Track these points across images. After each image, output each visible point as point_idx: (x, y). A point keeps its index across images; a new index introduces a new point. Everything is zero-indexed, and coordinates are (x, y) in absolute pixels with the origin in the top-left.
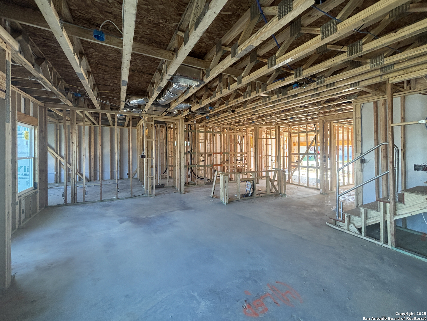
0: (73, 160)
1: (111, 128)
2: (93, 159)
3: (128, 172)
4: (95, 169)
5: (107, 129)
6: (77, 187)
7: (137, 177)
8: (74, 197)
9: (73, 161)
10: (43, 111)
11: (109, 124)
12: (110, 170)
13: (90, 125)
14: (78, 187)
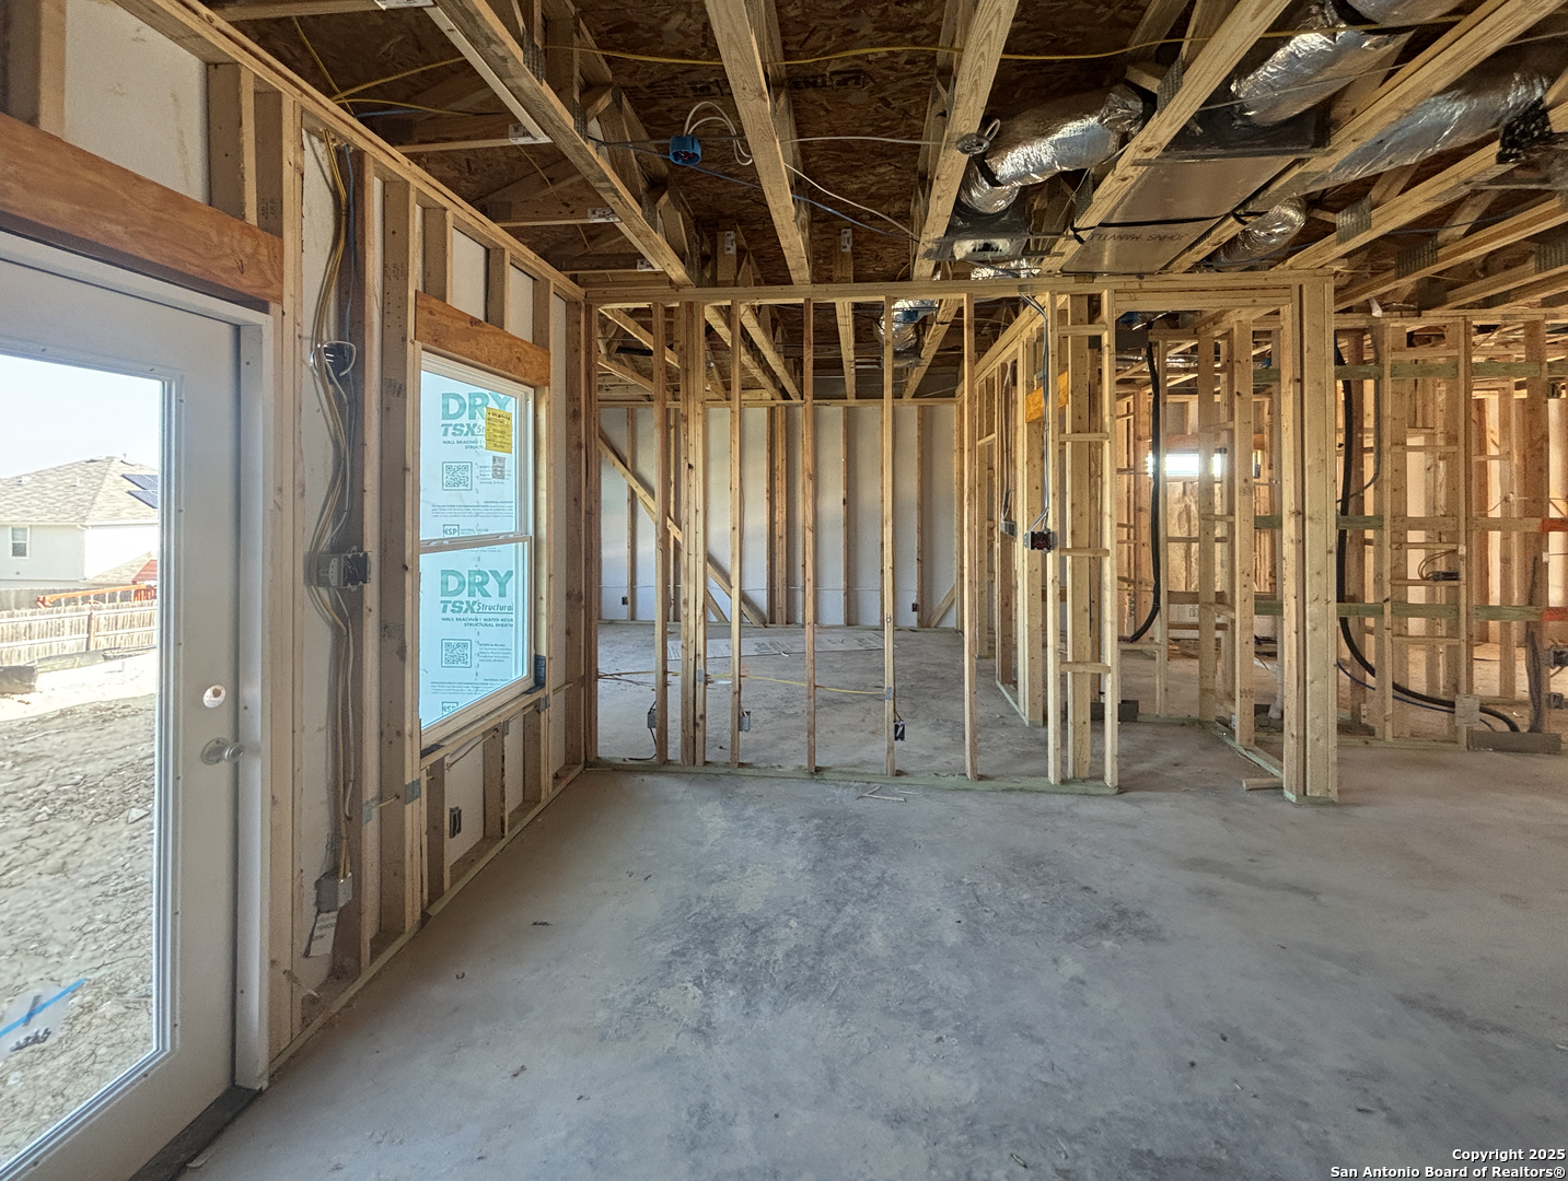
0: (692, 552)
1: (848, 410)
2: (781, 537)
3: (914, 601)
4: (790, 580)
5: (834, 412)
6: (706, 683)
7: (954, 625)
8: (692, 734)
9: (692, 558)
10: (579, 323)
11: (840, 393)
12: (842, 584)
13: (773, 403)
14: (709, 685)
